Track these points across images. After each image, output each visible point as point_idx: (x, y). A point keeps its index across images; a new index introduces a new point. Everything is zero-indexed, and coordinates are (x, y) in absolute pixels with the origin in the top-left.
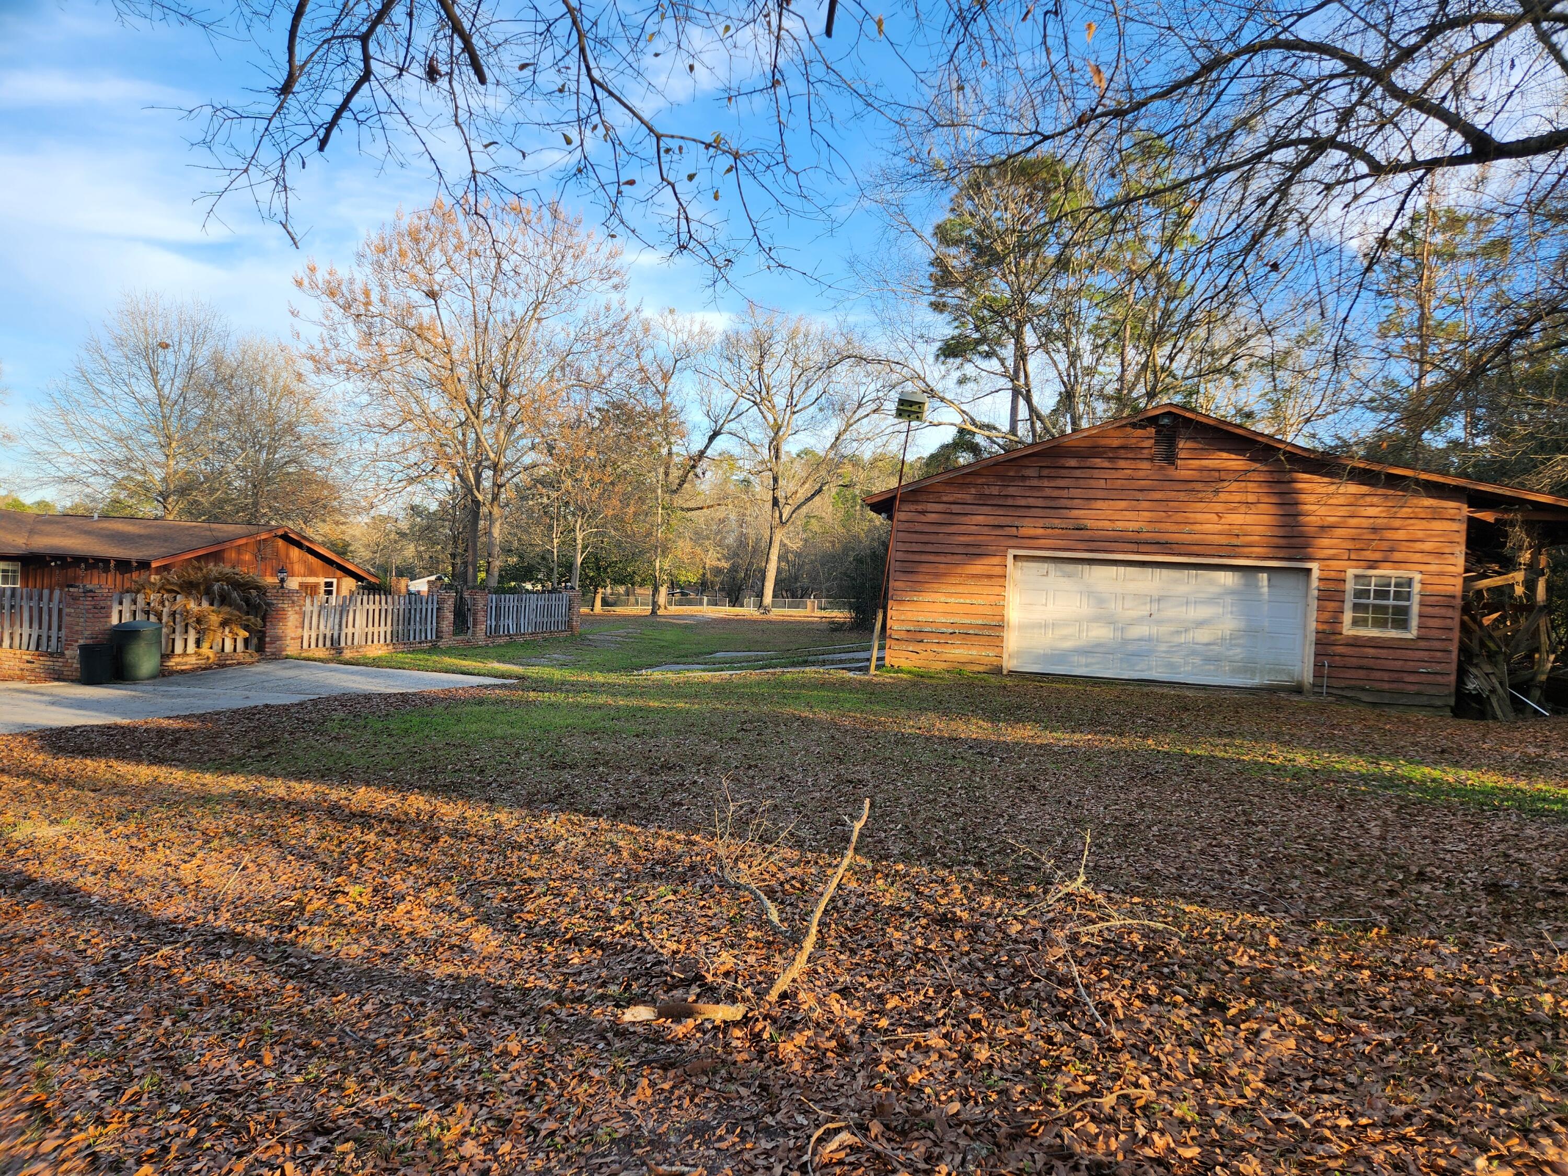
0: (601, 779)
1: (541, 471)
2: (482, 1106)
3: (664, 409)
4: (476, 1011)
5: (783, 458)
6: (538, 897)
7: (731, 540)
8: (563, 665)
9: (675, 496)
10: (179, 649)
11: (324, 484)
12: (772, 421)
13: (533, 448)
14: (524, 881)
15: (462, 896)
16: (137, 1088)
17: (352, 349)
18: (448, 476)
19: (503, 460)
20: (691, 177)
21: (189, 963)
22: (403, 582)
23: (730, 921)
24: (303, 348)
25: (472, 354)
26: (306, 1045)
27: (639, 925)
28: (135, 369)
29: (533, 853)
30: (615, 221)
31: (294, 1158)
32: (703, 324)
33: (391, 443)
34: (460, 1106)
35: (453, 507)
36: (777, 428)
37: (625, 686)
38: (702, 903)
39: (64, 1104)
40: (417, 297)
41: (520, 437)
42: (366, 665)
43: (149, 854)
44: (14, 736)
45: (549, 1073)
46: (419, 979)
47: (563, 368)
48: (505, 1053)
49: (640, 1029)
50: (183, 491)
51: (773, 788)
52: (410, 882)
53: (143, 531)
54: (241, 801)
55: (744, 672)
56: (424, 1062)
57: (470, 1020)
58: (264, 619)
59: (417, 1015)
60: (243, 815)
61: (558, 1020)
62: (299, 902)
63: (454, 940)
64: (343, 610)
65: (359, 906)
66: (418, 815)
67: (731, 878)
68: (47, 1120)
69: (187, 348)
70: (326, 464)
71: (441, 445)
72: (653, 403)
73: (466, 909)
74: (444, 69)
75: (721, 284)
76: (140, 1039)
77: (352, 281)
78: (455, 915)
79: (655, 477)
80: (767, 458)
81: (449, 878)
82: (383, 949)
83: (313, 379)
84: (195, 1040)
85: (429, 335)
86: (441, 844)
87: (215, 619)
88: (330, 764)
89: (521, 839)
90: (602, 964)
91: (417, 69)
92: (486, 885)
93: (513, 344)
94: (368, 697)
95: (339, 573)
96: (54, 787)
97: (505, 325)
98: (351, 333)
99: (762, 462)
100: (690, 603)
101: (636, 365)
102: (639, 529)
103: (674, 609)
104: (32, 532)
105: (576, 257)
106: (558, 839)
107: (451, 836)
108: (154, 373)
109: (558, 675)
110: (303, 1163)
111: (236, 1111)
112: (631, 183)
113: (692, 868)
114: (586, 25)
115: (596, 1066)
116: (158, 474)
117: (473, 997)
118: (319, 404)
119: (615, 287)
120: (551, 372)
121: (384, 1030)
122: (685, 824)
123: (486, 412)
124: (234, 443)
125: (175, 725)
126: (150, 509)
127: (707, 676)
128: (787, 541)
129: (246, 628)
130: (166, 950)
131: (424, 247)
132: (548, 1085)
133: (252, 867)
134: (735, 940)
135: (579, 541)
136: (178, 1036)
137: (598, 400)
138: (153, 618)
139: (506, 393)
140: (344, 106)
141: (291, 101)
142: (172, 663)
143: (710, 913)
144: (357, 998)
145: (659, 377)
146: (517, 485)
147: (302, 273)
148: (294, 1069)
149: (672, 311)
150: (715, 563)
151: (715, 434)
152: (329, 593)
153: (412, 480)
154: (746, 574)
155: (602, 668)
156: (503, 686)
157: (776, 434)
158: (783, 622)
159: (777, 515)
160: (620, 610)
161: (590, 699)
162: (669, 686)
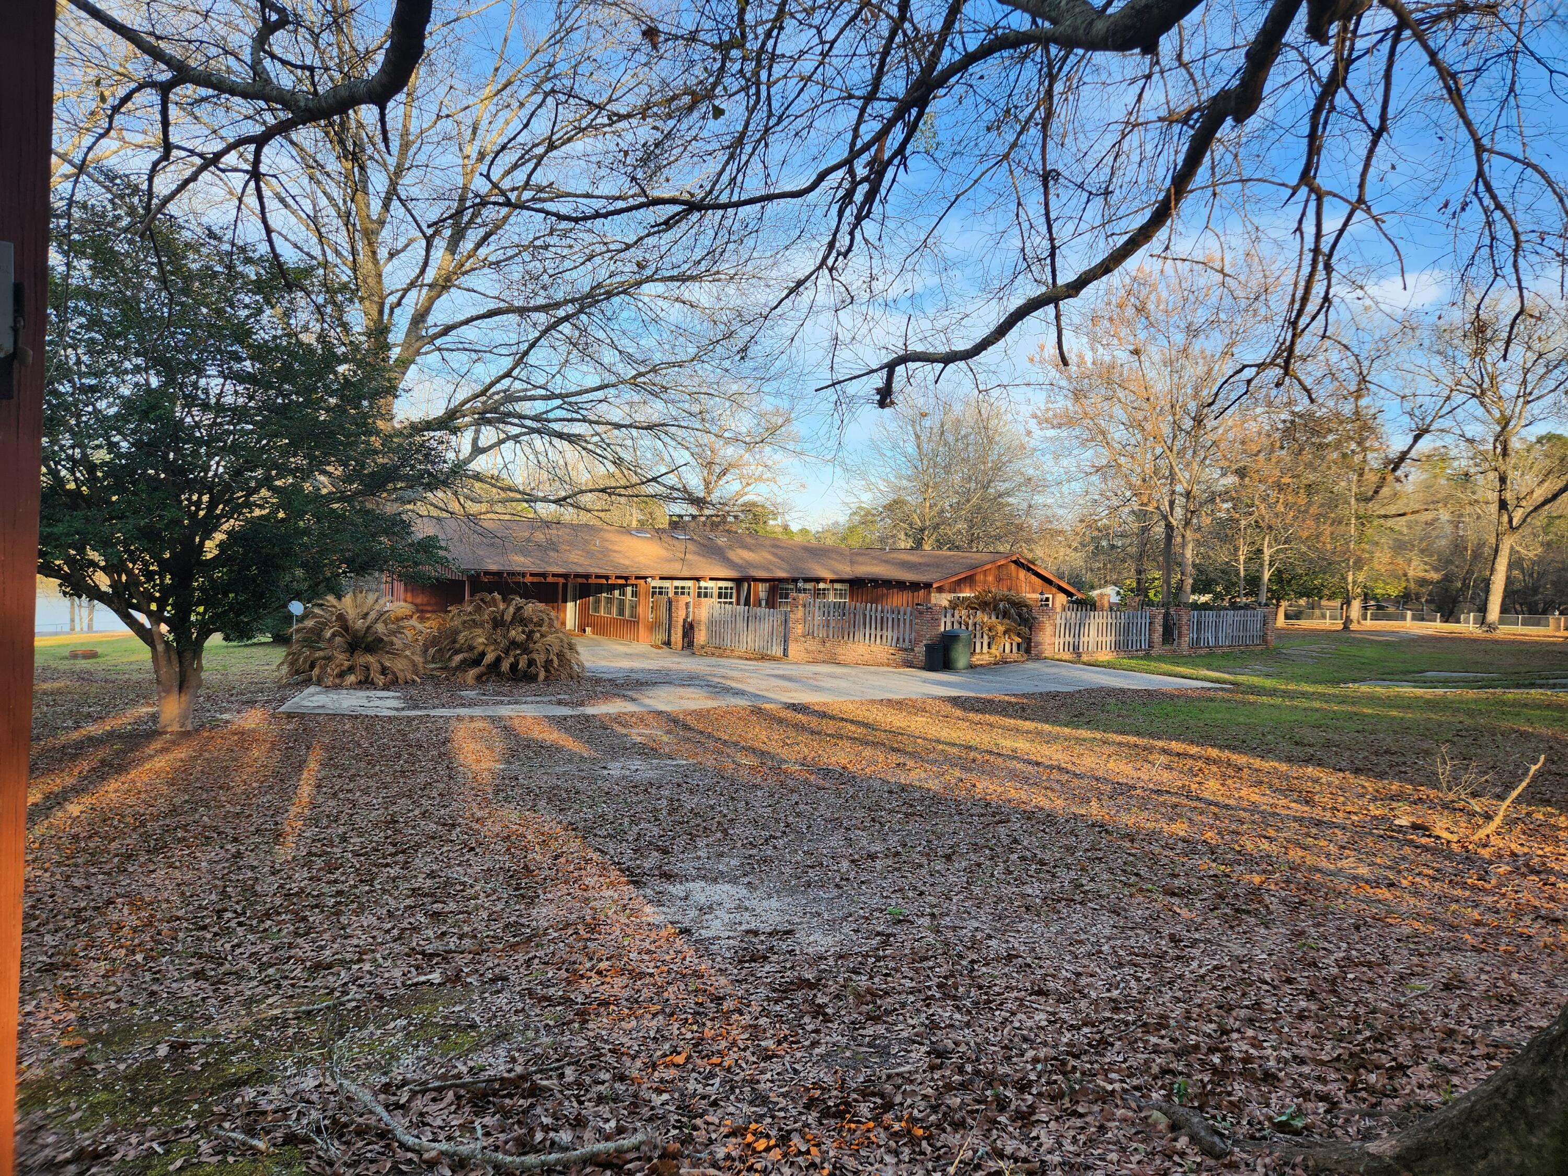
3: (1359, 413)
5: (1514, 452)
7: (1441, 545)
8: (1268, 676)
9: (1371, 504)
10: (978, 650)
12: (1498, 415)
13: (1223, 473)
19: (1196, 488)
36: (1505, 422)
37: (1335, 696)
41: (1211, 466)
42: (1099, 666)
50: (936, 526)
53: (921, 560)
58: (1030, 629)
64: (1081, 623)
85: (1133, 386)
87: (1001, 629)
93: (1207, 383)
94: (1121, 690)
95: (1054, 589)
99: (1485, 461)
100: (1389, 617)
103: (1369, 624)
104: (852, 562)
108: (917, 436)
109: (1269, 683)
123: (1179, 446)
125: (1013, 699)
127: (1419, 692)
128: (1519, 548)
129: (1019, 635)
135: (1266, 559)
138: (964, 628)
139: (1199, 427)
142: (974, 659)
150: (1422, 574)
151: (1421, 433)
153: (1115, 511)
154: (1464, 584)
155: (1307, 679)
156: (1222, 689)
157: (1504, 428)
158: (1513, 642)
159: (1505, 518)
160: (1304, 624)
161: (1306, 704)
162: (1379, 698)
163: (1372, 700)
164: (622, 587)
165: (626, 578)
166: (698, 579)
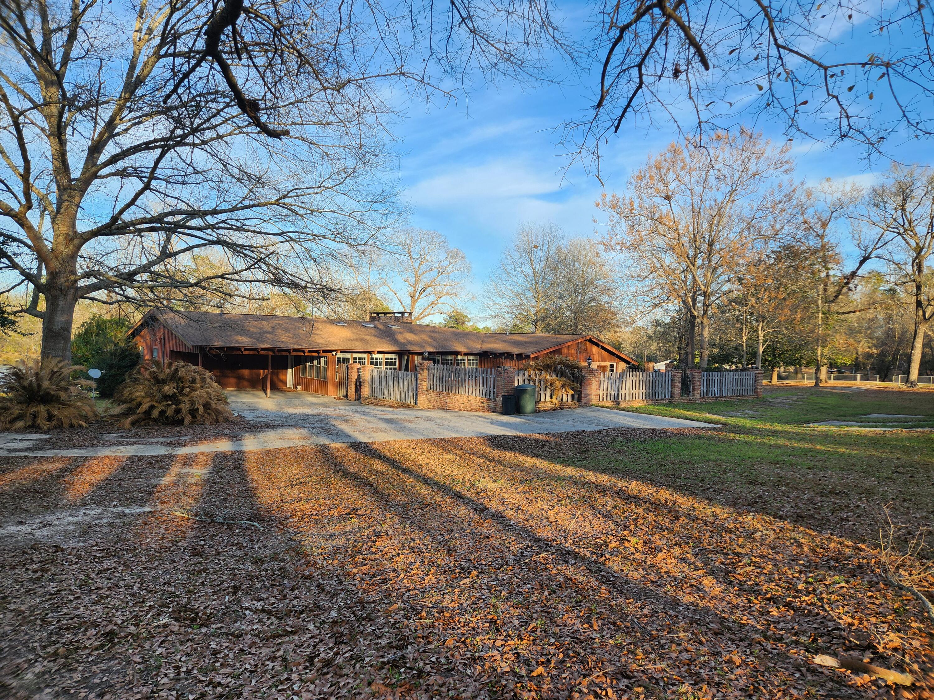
0: (784, 495)
1: (735, 295)
2: (718, 691)
3: (823, 247)
4: (710, 629)
5: (925, 271)
6: (745, 565)
7: (879, 333)
8: (752, 418)
9: (832, 305)
10: (543, 400)
11: (609, 311)
12: (914, 244)
13: (729, 280)
14: (735, 554)
15: (696, 555)
16: (534, 624)
17: (624, 236)
18: (676, 302)
19: (710, 290)
20: (850, 89)
21: (556, 564)
22: (651, 364)
23: (895, 611)
24: (599, 239)
25: (691, 228)
26: (614, 624)
27: (821, 600)
28: (524, 261)
29: (739, 537)
30: (793, 130)
31: (612, 687)
32: (853, 184)
33: (644, 285)
34: (705, 687)
35: (680, 320)
36: (919, 250)
37: (797, 434)
38: (870, 594)
39: (504, 624)
40: (659, 200)
41: (720, 275)
42: (632, 411)
43: (534, 503)
44: (478, 437)
45: (762, 683)
46: (673, 601)
47: (749, 229)
48: (730, 661)
49: (826, 671)
50: (543, 319)
51: (927, 518)
52: (664, 541)
53: (527, 340)
54: (574, 481)
55: (895, 430)
56: (680, 652)
57: (706, 634)
58: (581, 384)
59: (674, 623)
60: (575, 489)
61: (765, 650)
62: (605, 541)
63: (693, 582)
64: (620, 380)
65: (637, 549)
66: (666, 502)
67: (894, 580)
68: (497, 630)
69: (546, 247)
70: (610, 300)
71: (673, 284)
72: (814, 243)
73: (699, 564)
74: (682, 68)
75: (875, 155)
76: (535, 599)
77: (624, 199)
78: (692, 567)
79: (817, 293)
80: (910, 272)
81: (687, 543)
82: (651, 578)
83: (603, 254)
84: (560, 606)
85: (666, 221)
86: (681, 521)
87: (558, 384)
88: (617, 466)
89: (731, 526)
90: (793, 619)
91: (669, 73)
92: (710, 551)
93: (716, 219)
94: (634, 430)
95: (617, 359)
96: (493, 464)
97: (711, 208)
98: (624, 226)
99: (907, 275)
100: (846, 378)
101: (801, 220)
102: (804, 328)
103: (832, 383)
104: (483, 342)
105: (758, 158)
106: (756, 531)
107: (686, 517)
108: (532, 261)
109: (749, 423)
110: (617, 691)
111: (581, 651)
112: (805, 103)
113: (860, 567)
114: (774, 13)
115: (795, 688)
116: (533, 311)
117: (708, 620)
118: (606, 268)
119: (786, 171)
120: (740, 233)
121: (655, 626)
122: (851, 534)
123: (699, 262)
124: (566, 293)
125: (542, 438)
126: (529, 329)
127: (864, 431)
128: (930, 333)
129: (573, 389)
130: (544, 554)
131: (663, 171)
132: (761, 691)
133: (581, 518)
134: (900, 626)
135: (761, 338)
136: (552, 602)
137: (773, 246)
138: (532, 383)
139: (711, 249)
140: (628, 105)
141: (602, 109)
142: (539, 406)
143: (877, 602)
144: (639, 604)
145: (819, 225)
146: (718, 304)
147: (599, 199)
148: (609, 635)
149: (828, 180)
150: (866, 350)
151: (865, 259)
152: (612, 370)
153: (655, 306)
154: (893, 358)
155: (780, 420)
156: (713, 428)
157: (919, 254)
158: (928, 393)
159: (921, 313)
160: (791, 383)
161: (773, 441)
162: (832, 436)
163: (826, 438)
164: (319, 358)
165: (317, 352)
166: (370, 353)
